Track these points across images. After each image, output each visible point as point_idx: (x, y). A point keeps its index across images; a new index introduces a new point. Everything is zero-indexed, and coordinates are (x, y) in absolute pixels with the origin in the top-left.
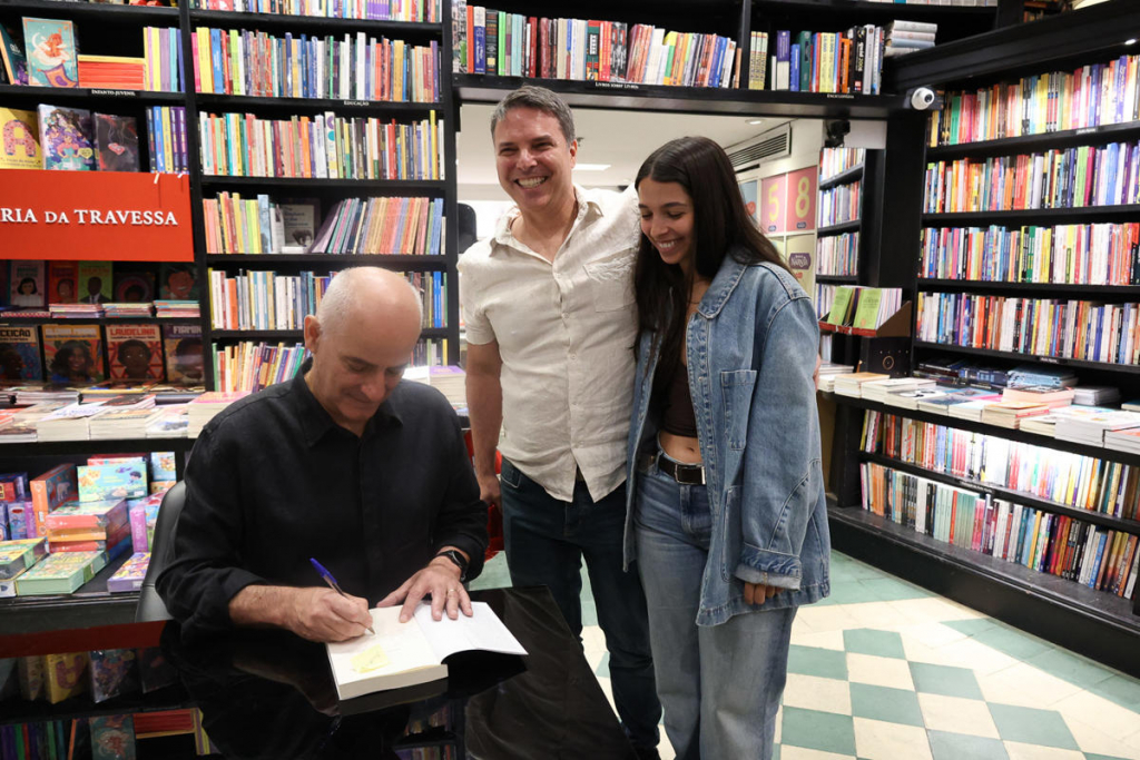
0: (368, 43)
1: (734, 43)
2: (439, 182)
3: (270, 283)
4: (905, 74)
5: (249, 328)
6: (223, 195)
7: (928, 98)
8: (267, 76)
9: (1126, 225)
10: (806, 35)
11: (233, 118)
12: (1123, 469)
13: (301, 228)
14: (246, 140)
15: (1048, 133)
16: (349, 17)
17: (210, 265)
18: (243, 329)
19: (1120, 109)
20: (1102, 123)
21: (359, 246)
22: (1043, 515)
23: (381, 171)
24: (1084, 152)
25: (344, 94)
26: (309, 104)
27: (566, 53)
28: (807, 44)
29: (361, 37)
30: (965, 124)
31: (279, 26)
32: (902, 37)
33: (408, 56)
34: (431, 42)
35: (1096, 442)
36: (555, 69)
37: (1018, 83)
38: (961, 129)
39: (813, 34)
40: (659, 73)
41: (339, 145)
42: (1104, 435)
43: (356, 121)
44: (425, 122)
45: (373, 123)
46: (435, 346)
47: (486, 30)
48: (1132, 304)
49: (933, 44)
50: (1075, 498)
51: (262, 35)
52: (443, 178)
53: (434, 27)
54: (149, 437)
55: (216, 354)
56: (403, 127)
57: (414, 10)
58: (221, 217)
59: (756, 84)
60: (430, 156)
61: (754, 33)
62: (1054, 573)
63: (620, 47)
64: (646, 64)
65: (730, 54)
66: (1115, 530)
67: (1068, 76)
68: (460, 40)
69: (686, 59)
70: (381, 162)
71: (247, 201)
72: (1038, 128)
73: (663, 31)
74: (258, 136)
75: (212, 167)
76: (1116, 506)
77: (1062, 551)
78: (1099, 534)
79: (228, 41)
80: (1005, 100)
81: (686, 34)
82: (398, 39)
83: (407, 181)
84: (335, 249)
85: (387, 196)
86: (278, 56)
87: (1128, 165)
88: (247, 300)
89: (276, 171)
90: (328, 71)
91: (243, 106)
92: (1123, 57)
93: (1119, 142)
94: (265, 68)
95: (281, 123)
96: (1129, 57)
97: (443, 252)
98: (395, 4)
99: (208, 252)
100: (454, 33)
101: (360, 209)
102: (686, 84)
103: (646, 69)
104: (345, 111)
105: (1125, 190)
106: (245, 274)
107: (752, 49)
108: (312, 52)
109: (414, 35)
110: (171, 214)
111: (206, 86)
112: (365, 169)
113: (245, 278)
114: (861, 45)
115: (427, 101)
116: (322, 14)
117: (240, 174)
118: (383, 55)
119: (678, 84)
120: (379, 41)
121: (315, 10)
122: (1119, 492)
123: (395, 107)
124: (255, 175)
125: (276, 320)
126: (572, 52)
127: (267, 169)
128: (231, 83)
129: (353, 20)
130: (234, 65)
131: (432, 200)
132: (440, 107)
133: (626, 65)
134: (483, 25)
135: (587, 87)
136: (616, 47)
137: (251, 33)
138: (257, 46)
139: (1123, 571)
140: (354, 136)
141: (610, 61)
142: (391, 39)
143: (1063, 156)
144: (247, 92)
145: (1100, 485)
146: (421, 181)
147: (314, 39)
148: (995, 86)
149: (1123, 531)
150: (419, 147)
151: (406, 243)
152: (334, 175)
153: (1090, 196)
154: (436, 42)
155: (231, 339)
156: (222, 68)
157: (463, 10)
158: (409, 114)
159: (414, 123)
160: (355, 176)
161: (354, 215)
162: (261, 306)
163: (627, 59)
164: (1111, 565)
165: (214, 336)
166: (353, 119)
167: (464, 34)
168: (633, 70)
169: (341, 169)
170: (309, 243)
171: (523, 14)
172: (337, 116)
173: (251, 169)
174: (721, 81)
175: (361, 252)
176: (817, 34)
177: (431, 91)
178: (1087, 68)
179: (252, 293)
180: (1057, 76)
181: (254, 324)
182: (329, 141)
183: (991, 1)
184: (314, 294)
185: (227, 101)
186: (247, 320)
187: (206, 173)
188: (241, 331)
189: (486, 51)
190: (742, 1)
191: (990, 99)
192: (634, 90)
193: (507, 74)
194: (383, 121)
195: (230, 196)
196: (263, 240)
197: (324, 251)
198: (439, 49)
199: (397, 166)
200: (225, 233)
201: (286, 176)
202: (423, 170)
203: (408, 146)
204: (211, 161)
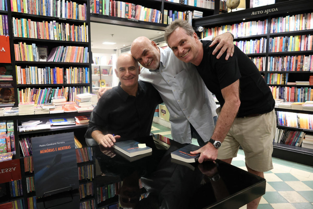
0: (66, 2)
1: (160, 12)
2: (87, 43)
3: (36, 70)
4: (197, 23)
5: (29, 84)
6: (21, 43)
7: (202, 29)
8: (35, 8)
10: (176, 12)
11: (24, 20)
13: (43, 55)
14: (28, 27)
17: (16, 65)
18: (28, 84)
19: (242, 33)
20: (239, 36)
21: (64, 60)
25: (59, 16)
26: (48, 18)
27: (120, 11)
28: (176, 14)
32: (196, 14)
33: (78, 7)
34: (84, 4)
36: (117, 15)
37: (221, 27)
39: (178, 11)
40: (143, 18)
41: (57, 30)
43: (62, 24)
44: (82, 26)
45: (67, 25)
46: (86, 88)
47: (99, 2)
49: (202, 17)
52: (88, 42)
53: (85, 0)
54: (5, 116)
55: (19, 92)
56: (76, 27)
58: (20, 50)
59: (165, 23)
60: (84, 35)
61: (165, 10)
63: (134, 10)
65: (159, 15)
67: (231, 26)
68: (92, 4)
69: (149, 15)
70: (70, 36)
71: (29, 45)
73: (144, 7)
74: (32, 26)
75: (17, 35)
80: (218, 30)
81: (149, 9)
82: (75, 2)
83: (77, 42)
84: (56, 60)
85: (72, 46)
86: (38, 3)
87: (244, 46)
88: (29, 75)
89: (38, 37)
90: (54, 9)
91: (27, 17)
93: (242, 41)
94: (34, 6)
95: (40, 23)
96: (243, 23)
97: (88, 62)
99: (16, 60)
100: (90, 2)
101: (64, 49)
102: (149, 21)
103: (140, 16)
104: (59, 21)
106: (28, 67)
107: (164, 14)
108: (49, 3)
109: (79, 1)
110: (3, 48)
111: (15, 9)
112: (65, 38)
113: (28, 69)
114: (188, 15)
115: (83, 20)
117: (26, 37)
119: (147, 21)
120: (69, 2)
123: (74, 21)
124: (31, 37)
125: (38, 81)
126: (122, 10)
127: (35, 36)
128: (23, 10)
130: (24, 4)
131: (84, 48)
132: (87, 22)
133: (135, 15)
135: (126, 20)
136: (133, 10)
140: (62, 28)
141: (131, 14)
142: (73, 2)
144: (28, 13)
146: (81, 42)
148: (216, 27)
150: (81, 33)
151: (77, 59)
152: (56, 39)
155: (24, 87)
156: (20, 5)
158: (78, 23)
159: (79, 26)
160: (62, 40)
161: (62, 51)
162: (33, 77)
163: (135, 14)
165: (17, 86)
167: (93, 2)
168: (137, 16)
169: (58, 37)
172: (56, 22)
173: (30, 36)
174: (157, 21)
175: (64, 62)
176: (178, 12)
177: (84, 17)
178: (235, 24)
179: (31, 73)
180: (229, 26)
181: (31, 82)
182: (54, 29)
183: (213, 8)
184: (50, 74)
185: (22, 15)
186: (29, 81)
187: (15, 36)
188: (27, 85)
189: (99, 8)
190: (162, 2)
191: (215, 30)
192: (137, 22)
193: (105, 15)
194: (71, 24)
195: (23, 43)
196: (34, 57)
197: (53, 61)
198: (86, 6)
199: (75, 38)
200: (22, 55)
201: (41, 38)
202: (82, 39)
203: (78, 32)
204: (17, 33)
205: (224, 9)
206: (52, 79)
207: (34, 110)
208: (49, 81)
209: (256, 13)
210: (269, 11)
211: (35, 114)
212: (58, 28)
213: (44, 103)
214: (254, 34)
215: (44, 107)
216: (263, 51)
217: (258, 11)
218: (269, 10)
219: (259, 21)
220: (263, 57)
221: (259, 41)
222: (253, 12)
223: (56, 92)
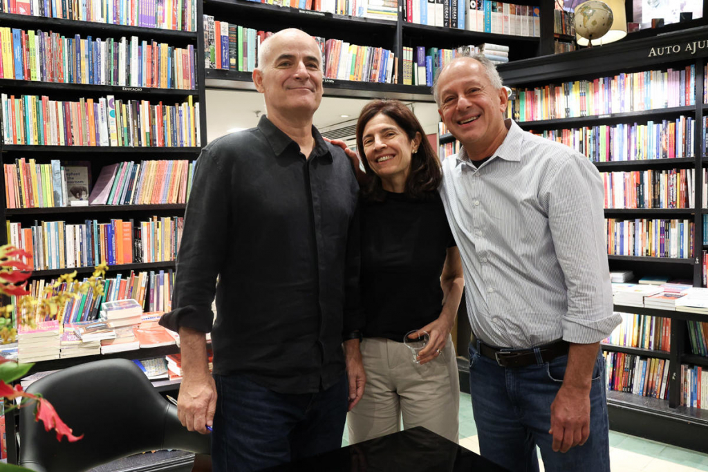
0: (140, 44)
1: (393, 54)
2: (196, 148)
3: (61, 230)
5: (42, 269)
6: (21, 161)
8: (59, 67)
9: (632, 172)
10: (435, 50)
11: (30, 99)
12: (652, 319)
13: (77, 185)
14: (41, 117)
15: (582, 117)
16: (125, 24)
17: (8, 219)
18: (38, 269)
19: (623, 104)
20: (613, 113)
21: (134, 199)
22: (608, 354)
23: (152, 140)
24: (603, 129)
25: (122, 82)
26: (94, 89)
28: (436, 56)
29: (135, 39)
30: (529, 109)
31: (70, 29)
32: (490, 54)
33: (172, 55)
34: (189, 46)
35: (639, 304)
37: (561, 86)
38: (527, 112)
39: (439, 49)
40: (347, 72)
41: (119, 120)
42: (644, 300)
43: (131, 103)
44: (184, 104)
45: (145, 104)
47: (229, 39)
48: (639, 220)
49: (507, 60)
50: (625, 341)
51: (54, 35)
52: (199, 145)
53: (191, 35)
56: (168, 108)
57: (175, 21)
58: (19, 179)
59: (407, 81)
60: (190, 129)
61: (404, 48)
62: (617, 390)
64: (338, 65)
65: (390, 61)
66: (651, 357)
67: (590, 83)
68: (210, 45)
69: (364, 63)
70: (152, 133)
71: (42, 165)
72: (575, 113)
73: (349, 44)
74: (52, 114)
75: (12, 138)
76: (650, 343)
77: (621, 375)
78: (642, 362)
79: (27, 38)
80: (553, 95)
81: (363, 47)
82: (163, 42)
83: (171, 148)
84: (115, 201)
85: (156, 160)
86: (69, 52)
87: (629, 137)
88: (41, 246)
89: (66, 141)
90: (110, 64)
91: (39, 90)
92: (622, 74)
93: (623, 123)
94: (58, 60)
95: (72, 104)
96: (625, 74)
98: (160, 17)
99: (8, 207)
100: (206, 40)
101: (135, 170)
102: (364, 80)
103: (338, 69)
104: (124, 95)
105: (629, 152)
106: (40, 224)
107: (404, 58)
108: (97, 49)
109: (176, 40)
111: (8, 73)
112: (140, 139)
113: (40, 227)
115: (186, 88)
116: (104, 21)
117: (36, 144)
118: (152, 54)
119: (359, 80)
120: (149, 43)
121: (97, 18)
122: (650, 334)
123: (162, 92)
124: (49, 144)
125: (66, 261)
127: (59, 140)
128: (29, 71)
129: (127, 26)
130: (32, 57)
131: (190, 162)
132: (196, 93)
134: (227, 35)
137: (46, 34)
138: (51, 43)
139: (658, 382)
140: (130, 114)
142: (159, 42)
143: (592, 131)
144: (42, 79)
145: (639, 331)
146: (182, 148)
147: (98, 40)
148: (546, 87)
149: (655, 358)
150: (181, 122)
151: (171, 195)
152: (114, 144)
153: (610, 155)
154: (192, 46)
155: (27, 279)
156: (22, 60)
157: (210, 23)
158: (172, 98)
159: (177, 105)
160: (131, 145)
161: (130, 175)
162: (54, 249)
164: (651, 380)
166: (129, 101)
167: (212, 40)
168: (330, 70)
169: (120, 139)
170: (84, 196)
171: (256, 29)
172: (116, 98)
173: (45, 139)
174: (386, 79)
175: (136, 203)
176: (442, 50)
177: (190, 81)
178: (601, 79)
179: (46, 240)
180: (584, 83)
181: (47, 265)
182: (110, 117)
183: (537, 34)
184: (99, 238)
185: (25, 85)
186: (42, 262)
187: (6, 143)
188: (36, 272)
189: (230, 53)
190: (396, 27)
191: (544, 95)
192: (331, 83)
193: (245, 71)
194: (153, 102)
195: (27, 161)
196: (56, 197)
197: (105, 203)
198: (195, 51)
199: (164, 137)
200: (23, 191)
201: (75, 145)
202: (184, 139)
203: (172, 122)
204: (11, 133)
205: (564, 33)
206: (103, 254)
207: (59, 347)
208: (94, 259)
209: (661, 52)
210: (699, 47)
211: (62, 357)
212: (121, 114)
213: (82, 319)
214: (658, 104)
215: (87, 338)
216: (685, 153)
217: (667, 46)
218: (697, 44)
219: (670, 70)
220: (686, 169)
221: (673, 124)
222: (653, 49)
223: (114, 288)
